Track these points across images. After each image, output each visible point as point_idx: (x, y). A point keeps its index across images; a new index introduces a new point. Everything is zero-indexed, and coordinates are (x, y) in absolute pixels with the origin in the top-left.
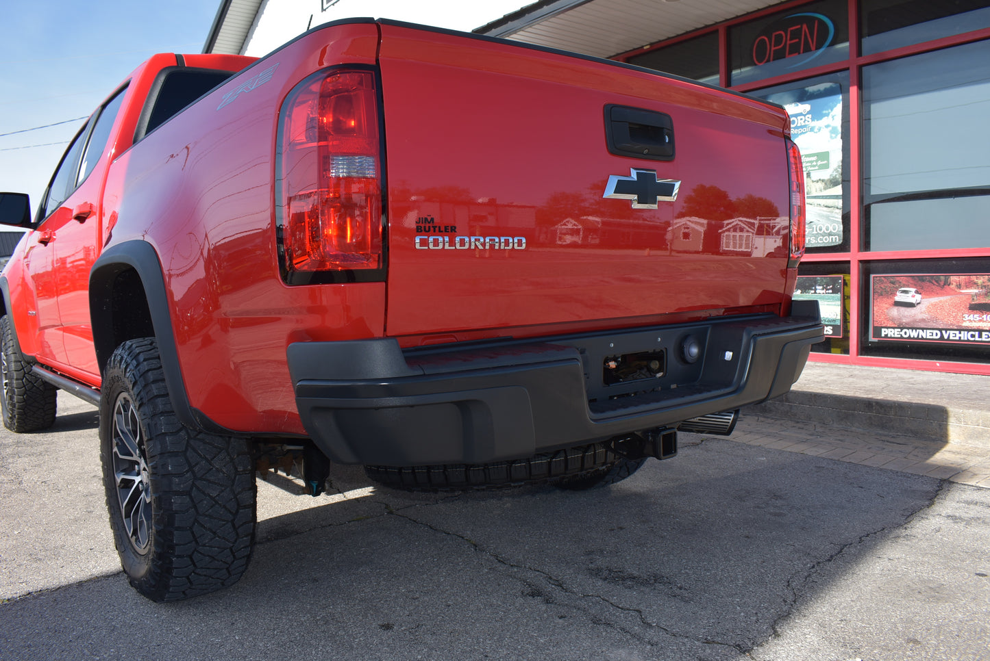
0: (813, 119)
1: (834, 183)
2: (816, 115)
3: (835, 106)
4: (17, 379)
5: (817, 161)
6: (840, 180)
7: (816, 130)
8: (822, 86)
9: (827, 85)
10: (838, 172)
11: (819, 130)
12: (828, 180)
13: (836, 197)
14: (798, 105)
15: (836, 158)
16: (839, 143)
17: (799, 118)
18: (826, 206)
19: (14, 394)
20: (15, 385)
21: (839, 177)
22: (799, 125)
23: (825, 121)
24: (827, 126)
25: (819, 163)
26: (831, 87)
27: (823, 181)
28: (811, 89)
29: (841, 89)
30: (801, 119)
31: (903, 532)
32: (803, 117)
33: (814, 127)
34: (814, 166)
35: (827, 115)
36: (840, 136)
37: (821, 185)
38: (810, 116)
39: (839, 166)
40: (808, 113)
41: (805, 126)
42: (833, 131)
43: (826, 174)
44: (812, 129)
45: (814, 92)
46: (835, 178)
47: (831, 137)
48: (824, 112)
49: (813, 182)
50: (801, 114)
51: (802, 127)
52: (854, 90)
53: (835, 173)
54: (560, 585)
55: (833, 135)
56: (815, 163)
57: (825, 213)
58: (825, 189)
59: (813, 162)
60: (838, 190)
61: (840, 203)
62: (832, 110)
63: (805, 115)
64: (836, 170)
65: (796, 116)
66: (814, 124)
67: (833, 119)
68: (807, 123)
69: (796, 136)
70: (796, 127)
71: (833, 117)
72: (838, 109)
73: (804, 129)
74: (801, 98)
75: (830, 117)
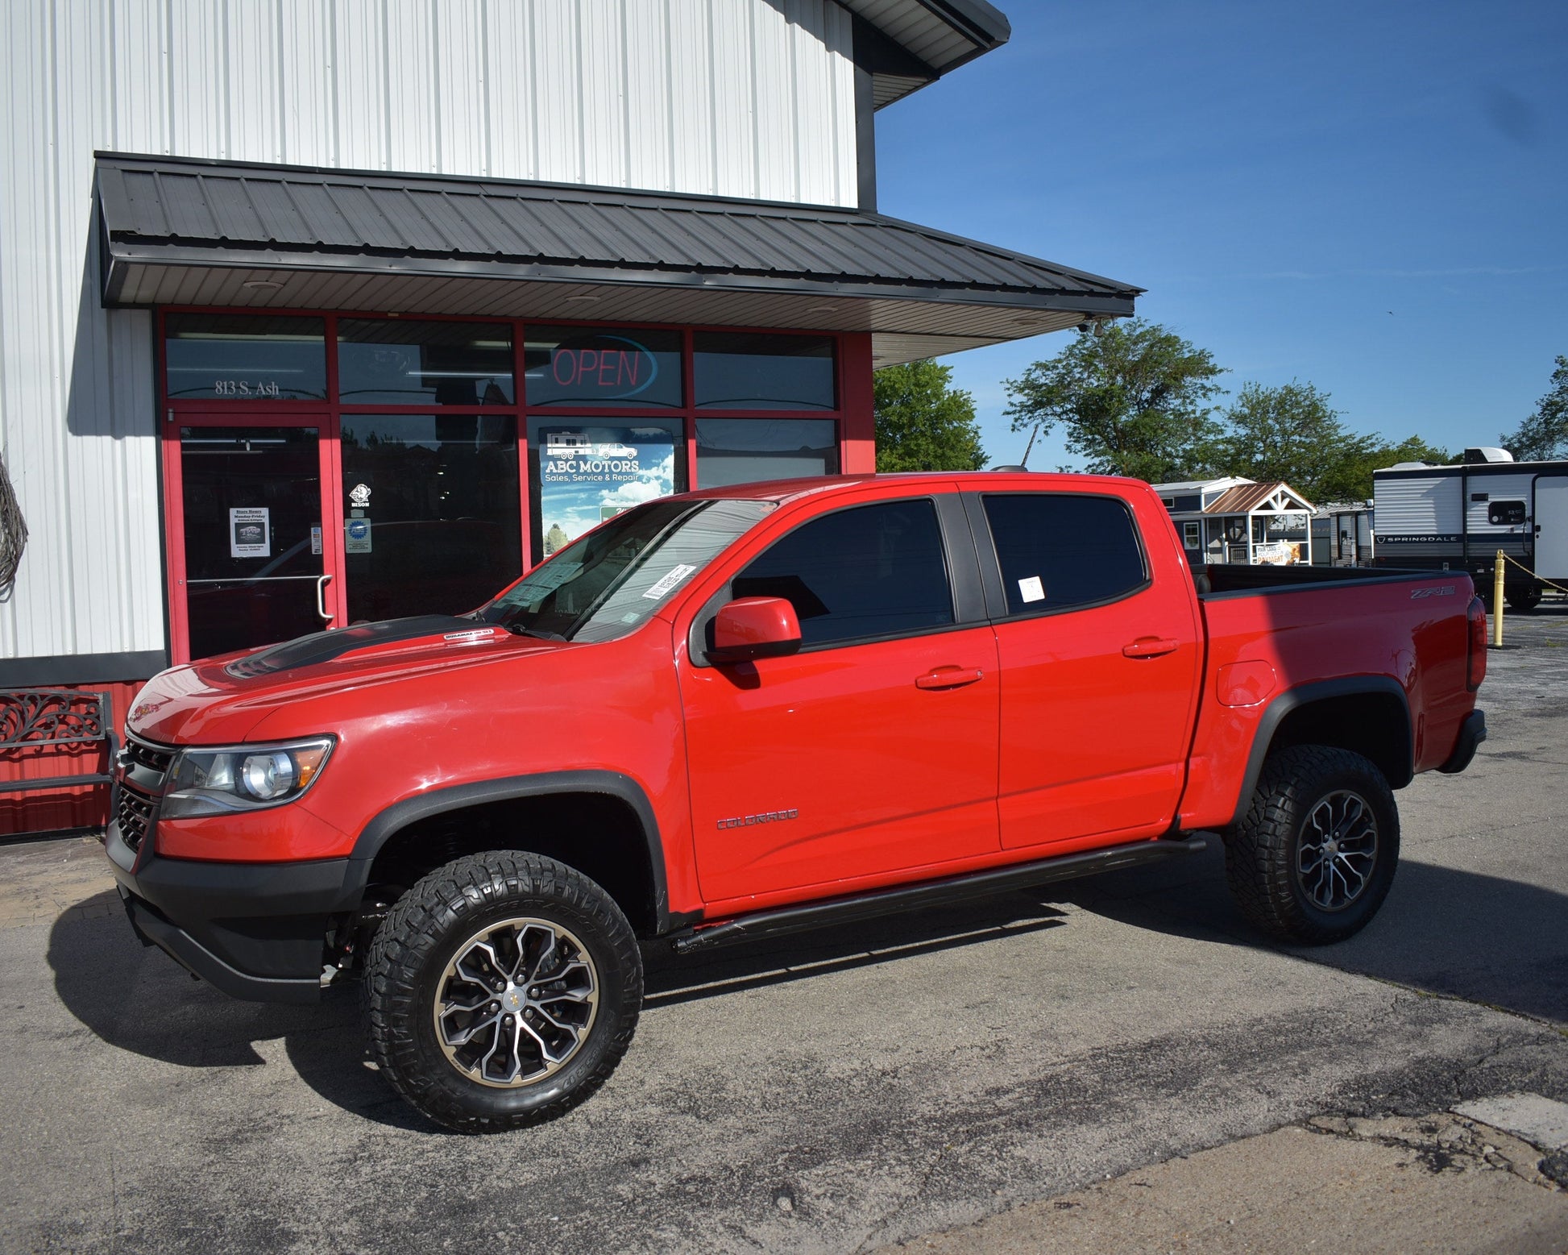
0: (640, 467)
2: (645, 462)
3: (667, 456)
7: (644, 480)
8: (652, 431)
9: (658, 431)
11: (649, 480)
14: (621, 447)
17: (623, 463)
22: (623, 471)
23: (654, 472)
24: (658, 478)
26: (661, 434)
28: (638, 431)
29: (674, 438)
30: (626, 465)
32: (628, 462)
33: (643, 476)
35: (658, 465)
38: (637, 462)
40: (635, 458)
41: (631, 473)
42: (664, 484)
44: (640, 479)
45: (641, 435)
48: (654, 460)
50: (625, 458)
51: (627, 473)
55: (665, 489)
62: (663, 461)
63: (631, 461)
65: (620, 459)
66: (641, 472)
67: (664, 471)
68: (633, 470)
69: (621, 483)
70: (620, 473)
71: (664, 469)
72: (670, 460)
73: (629, 477)
74: (626, 439)
75: (661, 468)
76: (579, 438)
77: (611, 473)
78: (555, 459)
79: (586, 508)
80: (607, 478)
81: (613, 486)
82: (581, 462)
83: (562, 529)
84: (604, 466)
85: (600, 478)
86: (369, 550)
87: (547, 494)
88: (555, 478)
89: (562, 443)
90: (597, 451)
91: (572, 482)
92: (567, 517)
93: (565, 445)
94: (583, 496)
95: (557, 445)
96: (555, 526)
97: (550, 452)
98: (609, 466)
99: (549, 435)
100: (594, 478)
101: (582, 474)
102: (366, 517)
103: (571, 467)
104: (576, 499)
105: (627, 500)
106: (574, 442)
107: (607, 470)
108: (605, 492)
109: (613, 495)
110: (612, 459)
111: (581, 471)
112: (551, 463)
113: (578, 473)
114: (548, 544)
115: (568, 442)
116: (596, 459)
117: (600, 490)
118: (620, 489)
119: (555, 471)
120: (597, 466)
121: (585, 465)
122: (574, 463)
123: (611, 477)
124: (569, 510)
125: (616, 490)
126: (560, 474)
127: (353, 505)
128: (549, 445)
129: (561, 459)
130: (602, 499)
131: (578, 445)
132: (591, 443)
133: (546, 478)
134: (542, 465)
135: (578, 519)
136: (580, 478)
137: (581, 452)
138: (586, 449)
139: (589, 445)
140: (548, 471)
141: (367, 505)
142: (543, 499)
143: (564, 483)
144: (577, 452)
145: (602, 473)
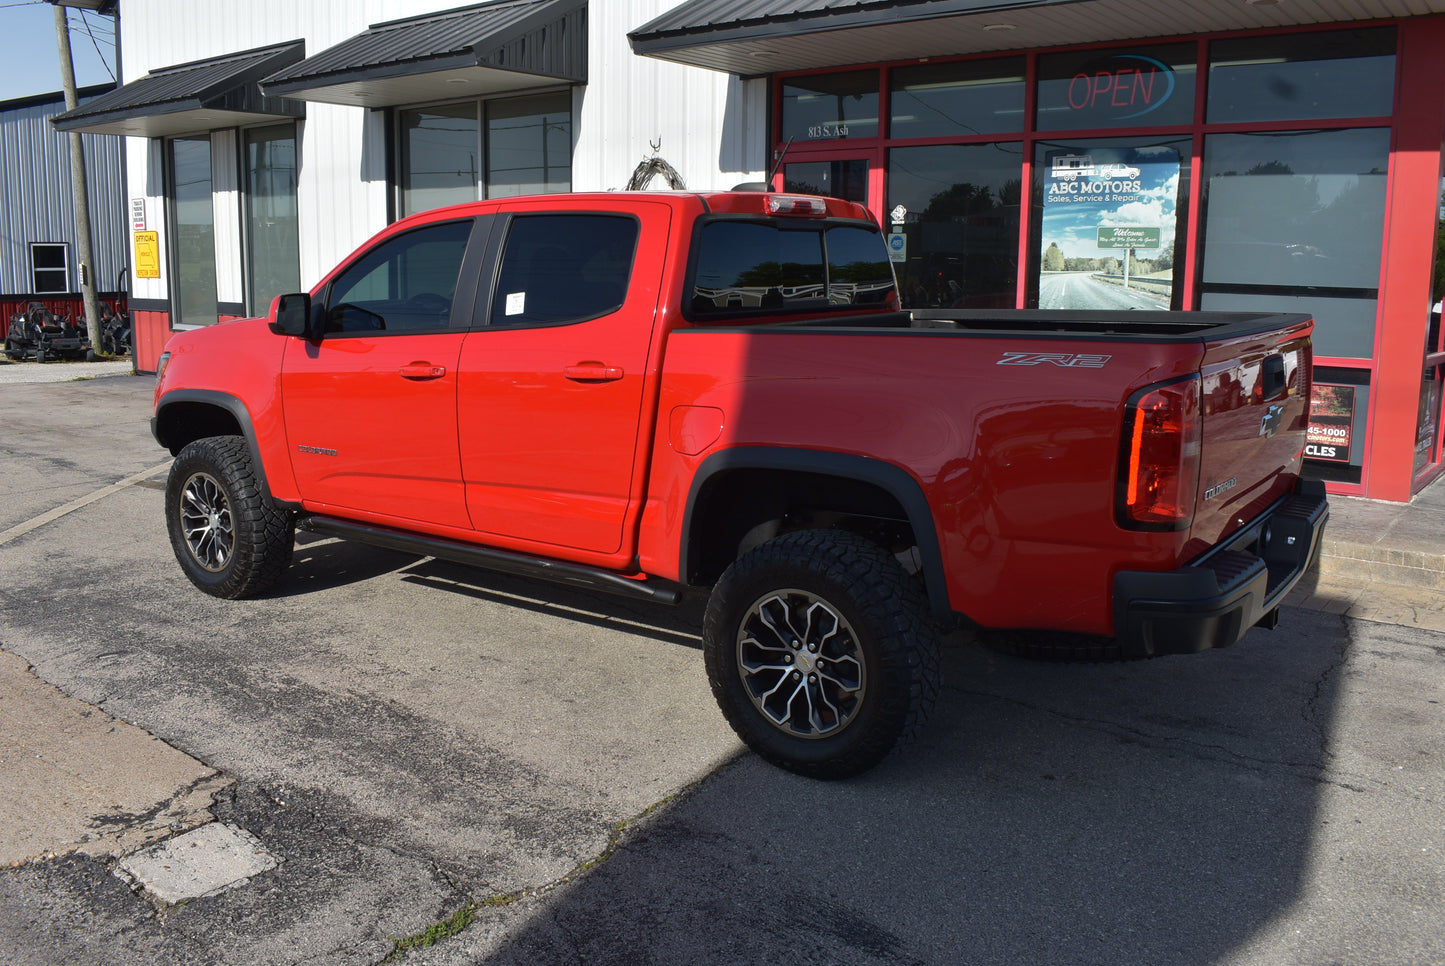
0: (1142, 187)
1: (1162, 265)
2: (1147, 182)
3: (1172, 176)
5: (1144, 237)
6: (1171, 263)
7: (1145, 201)
8: (1157, 150)
9: (1163, 149)
10: (1169, 253)
11: (1150, 201)
12: (1156, 261)
13: (1165, 282)
14: (1124, 168)
15: (1168, 237)
16: (1171, 219)
17: (1125, 183)
18: (1152, 292)
21: (1170, 260)
22: (1124, 191)
23: (1157, 192)
24: (1159, 198)
25: (1147, 240)
26: (1167, 152)
27: (1150, 261)
28: (1143, 151)
29: (1180, 159)
30: (1128, 185)
32: (1130, 183)
33: (1144, 196)
34: (1140, 243)
35: (1161, 185)
36: (1174, 212)
37: (1147, 266)
38: (1139, 182)
39: (1170, 247)
40: (1137, 179)
41: (1132, 194)
42: (1166, 204)
43: (1155, 255)
44: (1140, 199)
45: (1145, 155)
46: (1165, 260)
47: (1164, 212)
48: (1157, 181)
49: (1138, 261)
50: (1127, 179)
51: (1127, 194)
52: (1196, 161)
53: (1165, 255)
55: (1166, 210)
56: (1141, 240)
57: (1150, 299)
58: (1152, 271)
59: (1139, 237)
60: (1168, 275)
61: (1169, 289)
62: (1167, 180)
63: (1132, 181)
64: (1166, 250)
65: (1122, 179)
66: (1142, 193)
67: (1167, 191)
68: (1134, 190)
69: (1120, 204)
70: (1121, 194)
71: (1167, 189)
72: (1174, 180)
73: (1130, 197)
74: (1129, 159)
75: (1164, 188)
76: (1082, 159)
77: (1111, 193)
78: (1058, 181)
79: (1084, 227)
80: (1107, 199)
81: (1112, 206)
82: (1083, 183)
83: (1060, 247)
84: (1105, 187)
85: (1100, 199)
86: (904, 260)
87: (1048, 214)
88: (1057, 199)
89: (1066, 165)
90: (1100, 172)
91: (1073, 203)
92: (1066, 236)
93: (1069, 167)
94: (1082, 216)
95: (1061, 168)
96: (1054, 245)
97: (1054, 175)
98: (1110, 187)
99: (1054, 158)
100: (1093, 199)
101: (1083, 195)
102: (903, 232)
103: (1073, 188)
104: (1075, 219)
105: (1126, 220)
106: (1078, 164)
107: (1107, 191)
108: (1104, 213)
109: (1112, 215)
110: (1114, 179)
111: (1083, 192)
112: (1055, 185)
113: (1079, 194)
114: (1046, 261)
115: (1072, 164)
116: (1097, 180)
117: (1099, 210)
118: (1120, 209)
119: (1057, 192)
120: (1098, 187)
121: (1087, 185)
122: (1076, 184)
123: (1111, 198)
124: (1068, 229)
125: (1115, 210)
126: (1062, 195)
127: (893, 222)
128: (1054, 168)
129: (1064, 181)
130: (1101, 219)
131: (1081, 167)
132: (1095, 164)
133: (1049, 199)
134: (1046, 187)
135: (1075, 239)
136: (1081, 199)
137: (1084, 173)
138: (1088, 171)
139: (1092, 167)
140: (1051, 192)
141: (903, 222)
142: (1045, 218)
143: (1065, 204)
144: (1079, 173)
145: (1103, 194)
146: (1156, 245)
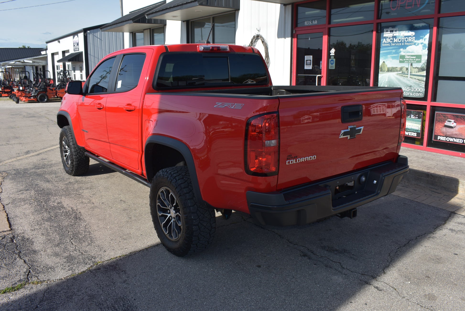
0: (415, 39)
1: (422, 69)
2: (417, 37)
3: (426, 35)
4: (75, 155)
5: (416, 59)
6: (425, 68)
7: (416, 45)
8: (421, 25)
9: (423, 24)
10: (425, 65)
11: (418, 44)
12: (420, 68)
13: (423, 76)
14: (409, 32)
15: (425, 58)
16: (426, 52)
17: (409, 38)
18: (418, 80)
19: (74, 161)
20: (74, 158)
21: (425, 67)
22: (409, 41)
23: (421, 41)
24: (422, 43)
25: (417, 60)
26: (425, 25)
27: (418, 68)
28: (416, 25)
29: (429, 27)
30: (410, 39)
31: (432, 235)
32: (411, 38)
34: (414, 61)
35: (422, 38)
36: (427, 48)
37: (417, 70)
38: (414, 38)
39: (425, 62)
40: (414, 36)
41: (412, 42)
42: (424, 46)
43: (419, 65)
44: (415, 44)
45: (417, 27)
46: (423, 67)
47: (423, 49)
48: (421, 37)
49: (413, 68)
50: (410, 36)
51: (410, 42)
52: (435, 29)
53: (423, 65)
54: (312, 252)
55: (424, 48)
56: (415, 60)
57: (417, 83)
58: (418, 72)
59: (414, 58)
60: (424, 73)
61: (424, 79)
62: (424, 36)
63: (412, 37)
64: (424, 64)
65: (408, 37)
66: (416, 41)
67: (425, 41)
68: (413, 41)
69: (407, 46)
70: (408, 42)
71: (425, 40)
72: (427, 36)
73: (411, 43)
74: (412, 28)
75: (423, 39)
76: (394, 29)
77: (404, 42)
78: (386, 38)
79: (394, 55)
80: (403, 44)
81: (405, 47)
82: (394, 39)
83: (386, 63)
84: (402, 40)
85: (400, 44)
86: (334, 68)
87: (383, 50)
88: (385, 45)
89: (389, 32)
90: (400, 34)
91: (391, 46)
92: (388, 59)
93: (389, 33)
94: (394, 51)
95: (387, 33)
96: (384, 62)
97: (384, 35)
98: (404, 39)
99: (385, 29)
100: (398, 44)
101: (394, 43)
102: (334, 58)
103: (391, 40)
104: (391, 52)
105: (409, 52)
106: (393, 31)
107: (403, 41)
108: (401, 50)
109: (404, 50)
110: (405, 37)
111: (394, 42)
112: (385, 39)
113: (393, 43)
114: (381, 68)
115: (391, 31)
116: (399, 37)
117: (400, 49)
118: (407, 48)
119: (385, 42)
120: (400, 40)
121: (396, 39)
122: (392, 39)
123: (404, 44)
124: (389, 56)
125: (406, 48)
126: (387, 43)
127: (331, 55)
128: (384, 33)
129: (388, 38)
130: (400, 52)
131: (394, 32)
132: (399, 31)
133: (382, 45)
134: (381, 40)
135: (391, 60)
136: (394, 44)
137: (395, 35)
138: (396, 34)
139: (398, 32)
140: (383, 42)
141: (334, 55)
142: (381, 52)
143: (388, 46)
144: (393, 35)
145: (401, 42)
146: (420, 62)
